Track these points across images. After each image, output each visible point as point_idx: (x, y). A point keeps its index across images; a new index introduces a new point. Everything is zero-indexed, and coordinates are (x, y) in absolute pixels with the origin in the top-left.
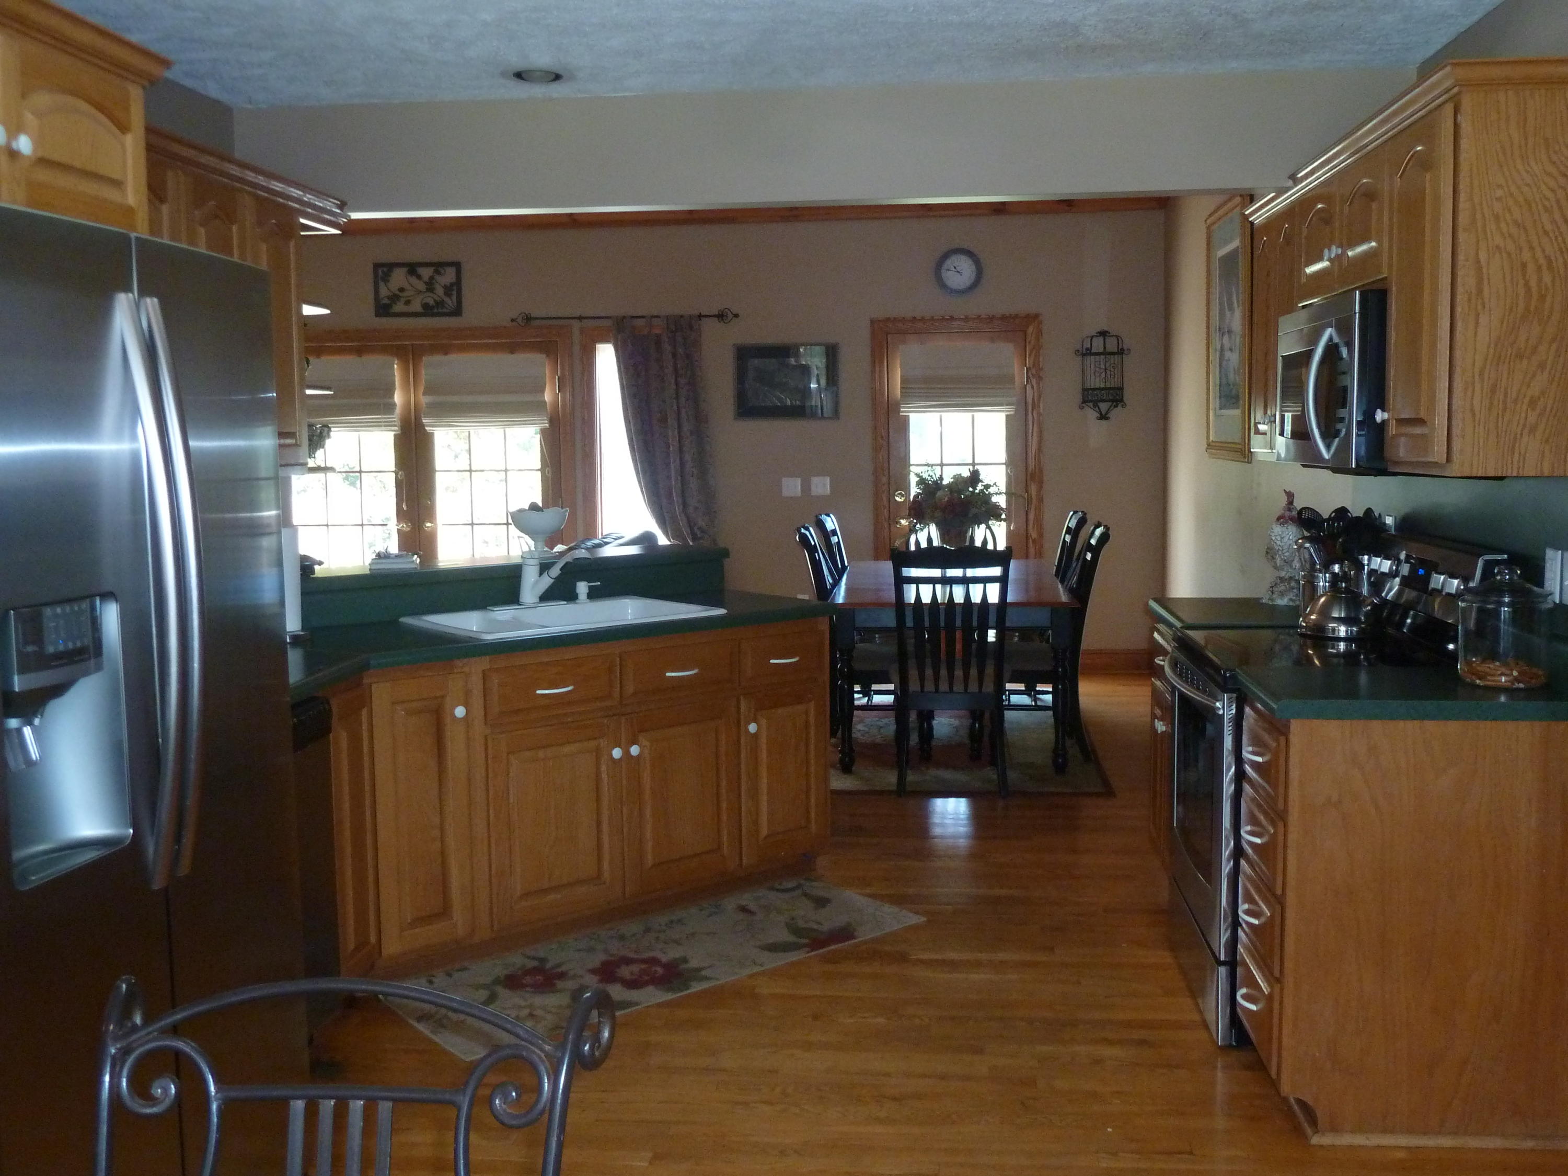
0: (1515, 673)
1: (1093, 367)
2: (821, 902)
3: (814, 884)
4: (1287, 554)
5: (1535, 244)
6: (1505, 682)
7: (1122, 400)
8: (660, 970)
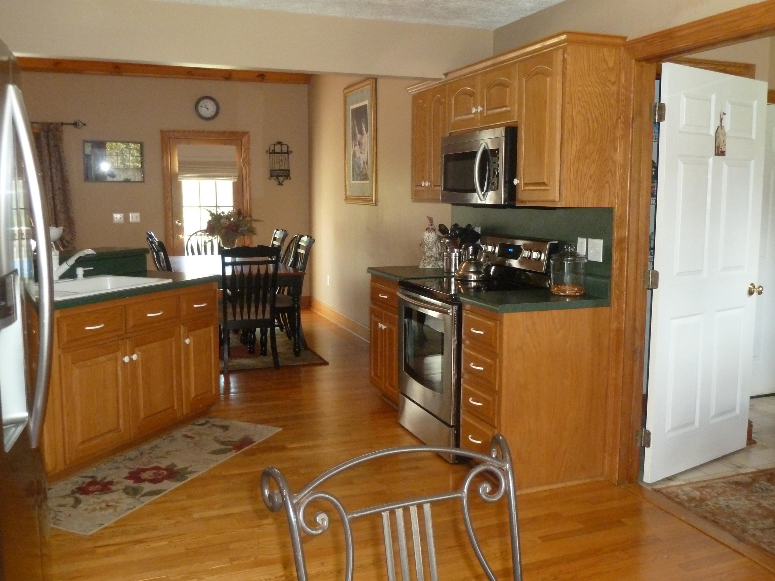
0: (576, 289)
1: (276, 159)
2: (225, 428)
3: (214, 419)
4: (430, 245)
5: (592, 111)
6: (569, 293)
7: (289, 176)
8: (165, 473)
